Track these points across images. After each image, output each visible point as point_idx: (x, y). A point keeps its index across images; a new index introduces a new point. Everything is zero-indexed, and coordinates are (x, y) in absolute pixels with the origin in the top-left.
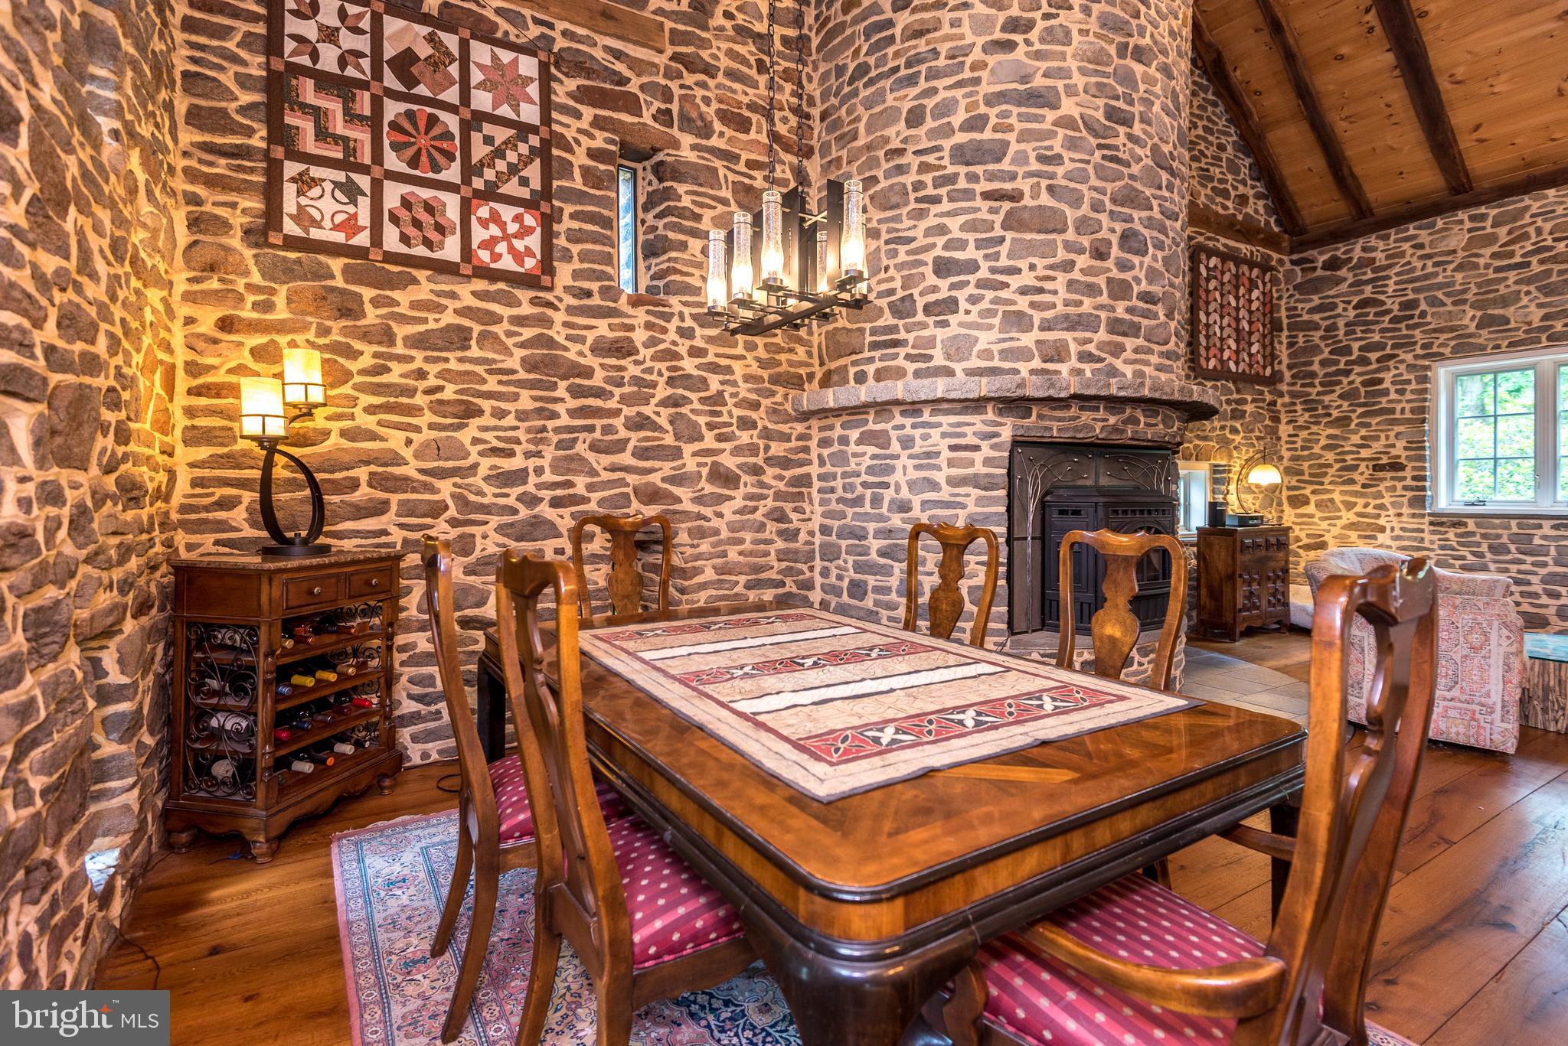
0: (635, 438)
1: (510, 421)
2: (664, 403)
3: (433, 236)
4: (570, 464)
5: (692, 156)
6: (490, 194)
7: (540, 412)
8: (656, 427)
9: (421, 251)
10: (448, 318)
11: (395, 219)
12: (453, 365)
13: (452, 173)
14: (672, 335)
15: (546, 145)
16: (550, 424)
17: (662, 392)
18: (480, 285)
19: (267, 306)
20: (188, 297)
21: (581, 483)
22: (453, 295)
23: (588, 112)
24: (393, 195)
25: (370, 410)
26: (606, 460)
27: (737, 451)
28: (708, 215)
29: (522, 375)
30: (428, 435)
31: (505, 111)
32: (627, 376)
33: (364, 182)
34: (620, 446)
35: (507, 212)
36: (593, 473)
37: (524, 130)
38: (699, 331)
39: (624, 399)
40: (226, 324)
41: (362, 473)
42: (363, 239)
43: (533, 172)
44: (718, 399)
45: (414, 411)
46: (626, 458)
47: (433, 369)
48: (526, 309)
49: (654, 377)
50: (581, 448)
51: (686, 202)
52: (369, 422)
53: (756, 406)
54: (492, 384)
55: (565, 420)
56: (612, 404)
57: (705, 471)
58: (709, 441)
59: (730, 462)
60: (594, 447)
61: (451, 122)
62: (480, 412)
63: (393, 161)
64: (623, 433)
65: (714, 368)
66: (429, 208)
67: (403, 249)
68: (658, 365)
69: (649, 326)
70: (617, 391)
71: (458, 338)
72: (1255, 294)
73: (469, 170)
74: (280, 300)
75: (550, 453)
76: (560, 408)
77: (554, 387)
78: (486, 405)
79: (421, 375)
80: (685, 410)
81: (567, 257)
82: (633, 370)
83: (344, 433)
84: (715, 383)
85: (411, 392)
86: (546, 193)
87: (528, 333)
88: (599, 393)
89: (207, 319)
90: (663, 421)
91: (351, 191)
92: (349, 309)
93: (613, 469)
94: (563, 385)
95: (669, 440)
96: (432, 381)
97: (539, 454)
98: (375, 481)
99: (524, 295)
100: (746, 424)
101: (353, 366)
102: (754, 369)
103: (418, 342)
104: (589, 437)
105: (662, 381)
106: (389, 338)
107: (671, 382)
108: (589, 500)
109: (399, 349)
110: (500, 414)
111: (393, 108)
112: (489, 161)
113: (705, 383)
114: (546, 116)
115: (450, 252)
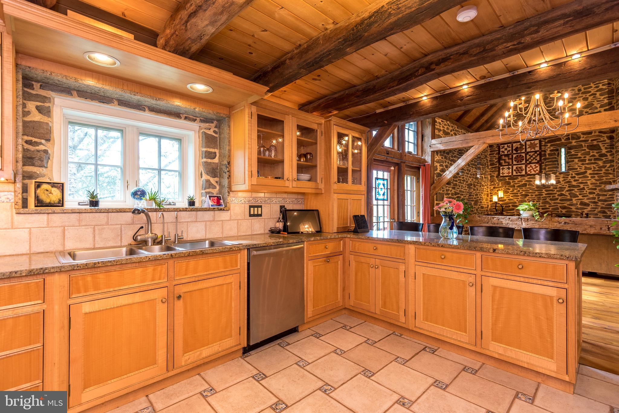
0: (560, 198)
1: (534, 196)
2: (567, 191)
3: (521, 171)
4: (545, 202)
5: (575, 144)
6: (530, 163)
7: (539, 195)
8: (565, 195)
9: (519, 174)
10: (523, 182)
11: (515, 170)
12: (524, 189)
13: (524, 162)
14: (570, 178)
15: (540, 153)
16: (541, 196)
17: (567, 189)
18: (529, 177)
19: (498, 185)
20: (490, 185)
21: (547, 206)
22: (524, 179)
23: (549, 145)
24: (515, 167)
25: (512, 196)
26: (553, 202)
27: (588, 199)
28: (580, 154)
29: (536, 189)
30: (520, 199)
31: (533, 150)
32: (558, 187)
33: (511, 167)
34: (557, 199)
35: (533, 165)
36: (550, 204)
37: (536, 152)
38: (576, 176)
39: (557, 191)
40: (494, 188)
41: (511, 205)
42: (510, 174)
43: (538, 158)
44: (583, 189)
45: (518, 196)
46: (558, 201)
47: (521, 190)
49: (565, 186)
50: (548, 200)
51: (573, 153)
52: (511, 198)
53: (595, 189)
54: (531, 191)
55: (544, 195)
56: (555, 192)
57: (579, 203)
58: (580, 197)
59: (586, 201)
60: (550, 200)
61: (524, 155)
62: (529, 195)
63: (515, 163)
64: (557, 197)
65: (581, 183)
66: (520, 168)
67: (516, 174)
68: (565, 184)
69: (563, 177)
70: (556, 190)
71: (525, 185)
73: (526, 160)
74: (500, 184)
75: (541, 201)
76: (543, 194)
77: (542, 190)
78: (530, 194)
79: (519, 191)
80: (573, 192)
81: (545, 169)
82: (561, 186)
83: (508, 200)
84: (582, 186)
85: (518, 194)
86: (540, 160)
89: (492, 187)
90: (567, 194)
91: (509, 168)
92: (509, 183)
93: (555, 203)
94: (544, 190)
95: (569, 197)
96: (521, 192)
97: (539, 201)
98: (512, 206)
100: (591, 193)
101: (509, 191)
102: (594, 182)
103: (518, 186)
104: (549, 198)
105: (567, 187)
106: (514, 186)
107: (569, 187)
108: (549, 209)
109: (516, 188)
111: (514, 156)
112: (530, 158)
113: (579, 186)
114: (540, 148)
115: (524, 173)
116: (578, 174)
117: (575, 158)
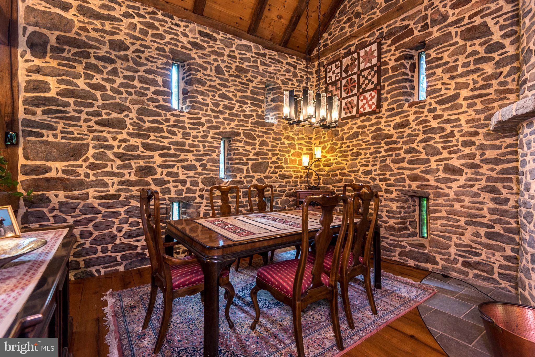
0: (408, 157)
1: (368, 156)
2: (420, 142)
3: (351, 110)
4: (385, 167)
5: (438, 34)
6: (365, 91)
7: (376, 152)
8: (419, 152)
9: (349, 115)
10: (355, 130)
11: (344, 109)
12: (355, 143)
14: (426, 113)
15: (379, 68)
16: (379, 155)
17: (421, 137)
18: (362, 118)
20: (315, 139)
21: (388, 173)
22: (356, 124)
23: (393, 48)
24: (344, 103)
25: (340, 157)
26: (397, 165)
27: (460, 158)
28: (445, 55)
29: (371, 141)
30: (350, 162)
31: (369, 65)
32: (405, 134)
34: (403, 160)
35: (368, 94)
36: (392, 170)
37: (373, 67)
38: (439, 107)
39: (404, 143)
41: (337, 172)
43: (375, 78)
44: (452, 134)
45: (347, 156)
46: (405, 165)
47: (351, 144)
48: (374, 121)
49: (417, 132)
50: (388, 162)
52: (339, 160)
53: (477, 134)
54: (364, 146)
55: (384, 153)
56: (399, 145)
57: (441, 168)
58: (445, 154)
59: (456, 163)
60: (393, 162)
61: (356, 77)
62: (361, 154)
63: (344, 95)
64: (403, 155)
65: (448, 121)
66: (350, 103)
67: (345, 116)
68: (417, 127)
69: (415, 113)
70: (401, 141)
71: (356, 135)
73: (359, 87)
74: (326, 136)
75: (379, 165)
76: (382, 150)
77: (380, 143)
78: (363, 152)
79: (348, 147)
80: (431, 143)
81: (386, 99)
82: (409, 131)
83: (336, 163)
84: (448, 127)
85: (346, 151)
86: (380, 83)
87: (373, 128)
88: (395, 142)
90: (420, 149)
92: (337, 134)
93: (398, 169)
94: (383, 142)
95: (423, 156)
96: (351, 148)
97: (376, 165)
98: (340, 174)
99: (373, 117)
100: (466, 144)
101: (337, 147)
102: (474, 115)
103: (348, 138)
104: (391, 158)
105: (421, 133)
106: (343, 139)
107: (424, 132)
108: (390, 180)
109: (345, 141)
110: (366, 154)
111: (344, 82)
112: (364, 82)
113: (443, 129)
114: (379, 58)
115: (354, 112)
116: (440, 103)
117: (437, 67)
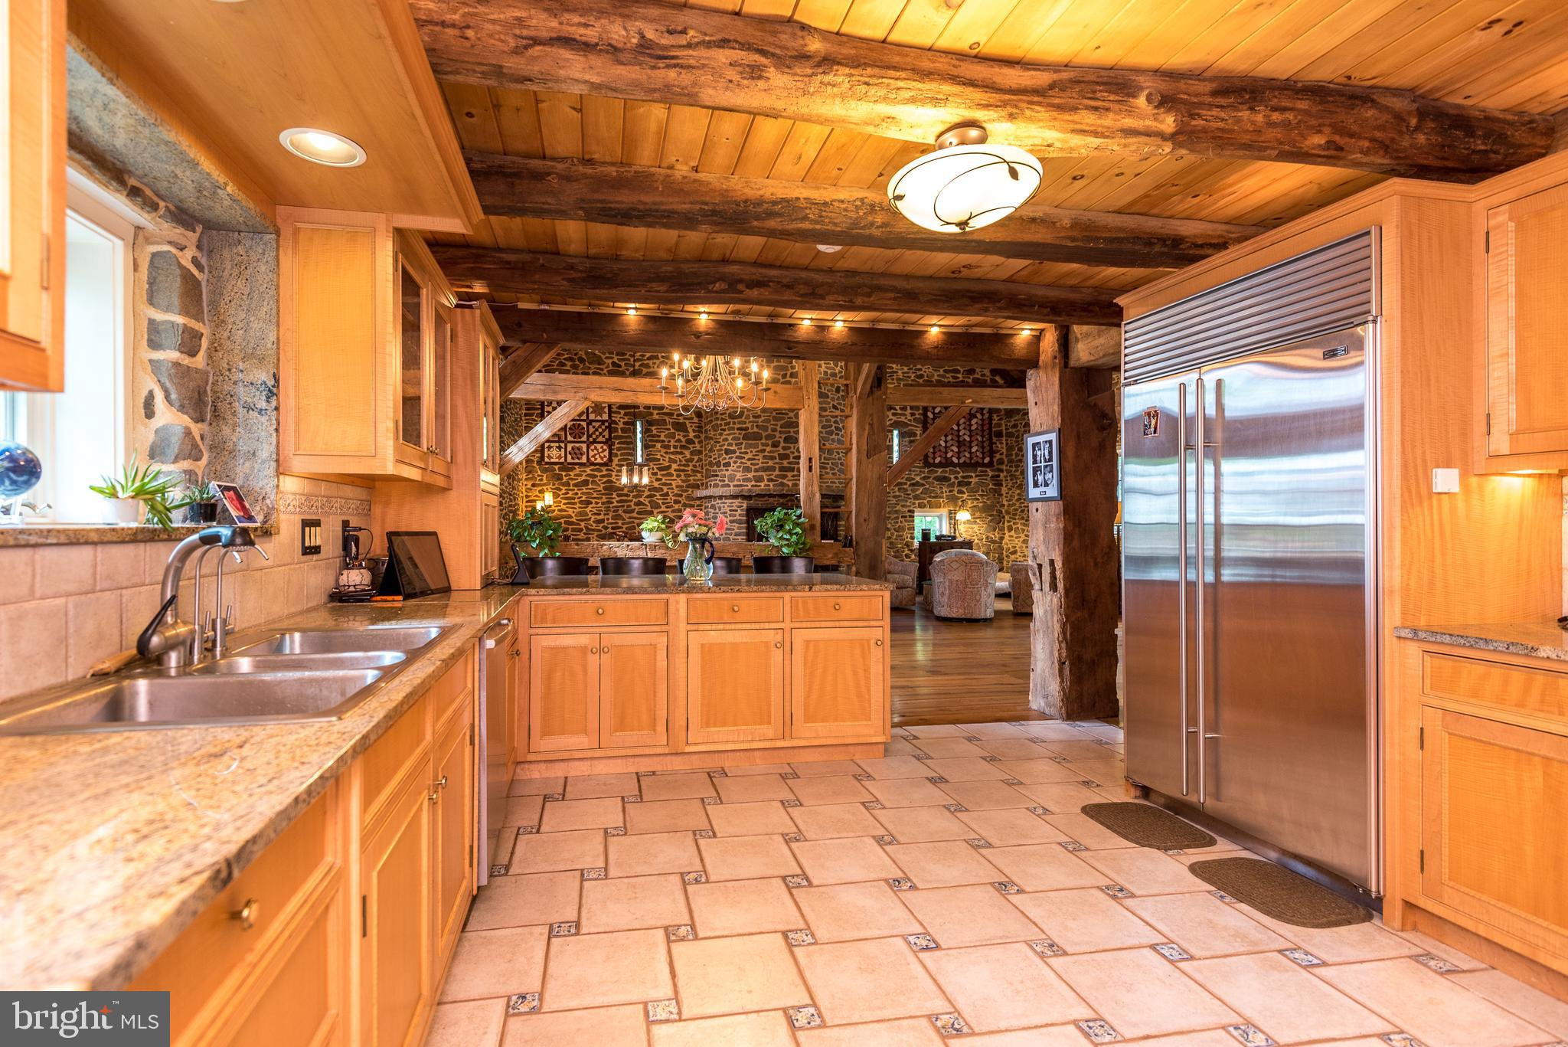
0: (637, 508)
1: (600, 505)
2: (647, 497)
3: (580, 456)
4: (617, 517)
5: (657, 417)
6: (595, 442)
7: (608, 502)
8: (644, 504)
9: (577, 461)
10: (584, 478)
11: (570, 454)
12: (585, 491)
13: (584, 438)
15: (610, 424)
17: (646, 493)
18: (592, 468)
19: (541, 480)
20: (526, 479)
21: (620, 522)
22: (585, 472)
23: (622, 412)
24: (569, 448)
25: (564, 504)
26: (628, 515)
27: (673, 511)
28: (663, 435)
30: (578, 510)
31: (599, 418)
33: (563, 445)
34: (633, 511)
35: (599, 446)
37: (603, 422)
38: (659, 473)
40: (533, 485)
42: (563, 460)
43: (606, 434)
44: (667, 494)
45: (575, 504)
47: (579, 492)
48: (604, 473)
50: (620, 512)
51: (655, 432)
52: (564, 507)
53: (681, 496)
54: (595, 495)
55: (615, 504)
56: (630, 498)
58: (663, 508)
59: (671, 515)
60: (624, 512)
61: (584, 424)
62: (592, 503)
63: (570, 438)
65: (665, 484)
66: (578, 449)
67: (572, 461)
70: (631, 494)
71: (586, 483)
72: (974, 421)
73: (589, 436)
74: (544, 478)
75: (611, 514)
79: (577, 494)
81: (616, 455)
83: (558, 510)
84: (665, 489)
85: (574, 499)
86: (610, 438)
87: (605, 479)
88: (626, 495)
89: (530, 484)
90: (647, 503)
91: (560, 448)
92: (560, 478)
93: (630, 518)
95: (649, 508)
96: (580, 495)
97: (608, 514)
98: (566, 522)
99: (604, 469)
100: (676, 502)
101: (560, 493)
102: (680, 483)
103: (575, 485)
104: (623, 509)
105: (646, 490)
106: (569, 485)
107: (649, 490)
109: (571, 488)
110: (597, 503)
112: (594, 433)
113: (662, 490)
114: (610, 416)
115: (584, 459)
116: (660, 469)
117: (658, 441)
